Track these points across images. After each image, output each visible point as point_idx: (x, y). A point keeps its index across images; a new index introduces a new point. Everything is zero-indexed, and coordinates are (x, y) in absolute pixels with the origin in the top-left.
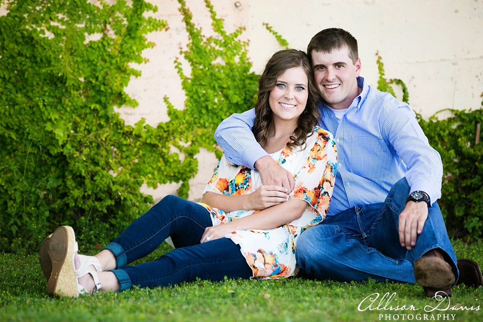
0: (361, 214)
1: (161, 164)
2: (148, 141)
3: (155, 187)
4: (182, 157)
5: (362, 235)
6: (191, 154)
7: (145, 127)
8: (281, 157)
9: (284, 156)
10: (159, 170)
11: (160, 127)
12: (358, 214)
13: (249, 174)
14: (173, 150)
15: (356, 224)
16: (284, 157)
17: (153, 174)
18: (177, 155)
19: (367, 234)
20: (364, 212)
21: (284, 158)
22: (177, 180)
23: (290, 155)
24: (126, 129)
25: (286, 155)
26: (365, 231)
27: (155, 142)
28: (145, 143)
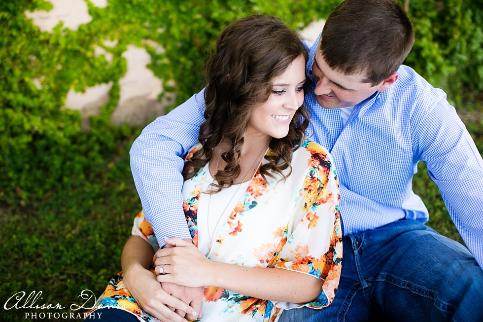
0: (360, 252)
1: (87, 68)
2: (69, 47)
3: (83, 91)
4: (109, 57)
5: (360, 284)
6: (118, 54)
7: (64, 31)
8: (248, 198)
9: (253, 196)
10: (86, 74)
11: (80, 30)
12: (356, 252)
13: (193, 224)
14: (99, 51)
15: (354, 269)
16: (252, 199)
17: (79, 79)
18: (103, 56)
19: (368, 282)
20: (365, 249)
21: (254, 200)
22: (106, 81)
23: (263, 193)
24: (42, 37)
25: (256, 194)
26: (365, 278)
27: (77, 47)
28: (66, 51)
